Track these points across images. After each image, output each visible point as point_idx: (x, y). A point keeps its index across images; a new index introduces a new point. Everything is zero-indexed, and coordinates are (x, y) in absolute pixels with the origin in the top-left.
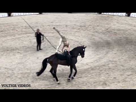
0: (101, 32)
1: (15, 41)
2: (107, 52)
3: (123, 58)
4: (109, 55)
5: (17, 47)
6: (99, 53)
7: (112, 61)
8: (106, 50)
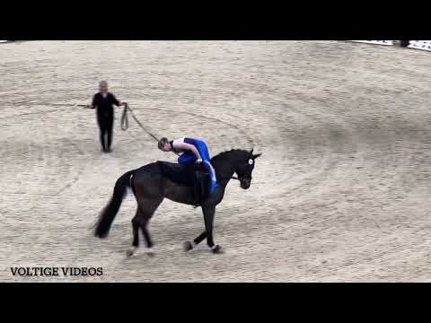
0: (313, 98)
1: (30, 122)
2: (334, 164)
3: (383, 182)
4: (338, 172)
5: (37, 142)
6: (305, 166)
7: (347, 193)
8: (329, 155)
